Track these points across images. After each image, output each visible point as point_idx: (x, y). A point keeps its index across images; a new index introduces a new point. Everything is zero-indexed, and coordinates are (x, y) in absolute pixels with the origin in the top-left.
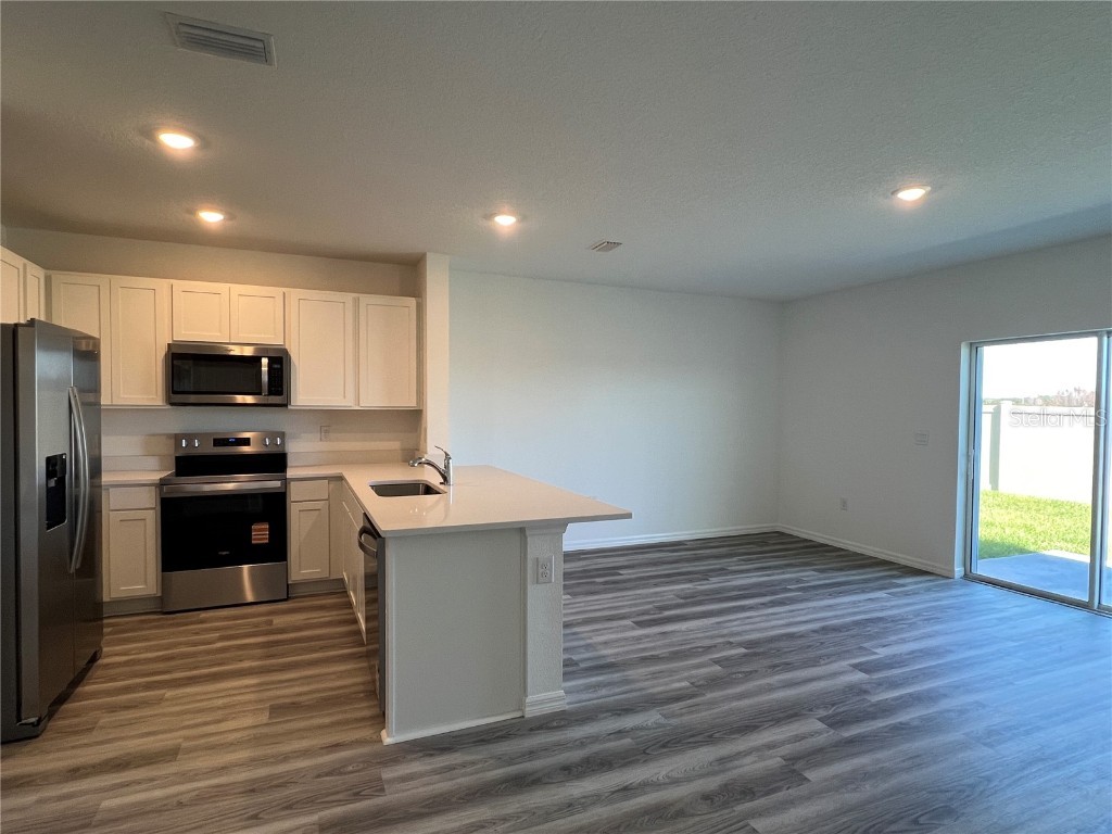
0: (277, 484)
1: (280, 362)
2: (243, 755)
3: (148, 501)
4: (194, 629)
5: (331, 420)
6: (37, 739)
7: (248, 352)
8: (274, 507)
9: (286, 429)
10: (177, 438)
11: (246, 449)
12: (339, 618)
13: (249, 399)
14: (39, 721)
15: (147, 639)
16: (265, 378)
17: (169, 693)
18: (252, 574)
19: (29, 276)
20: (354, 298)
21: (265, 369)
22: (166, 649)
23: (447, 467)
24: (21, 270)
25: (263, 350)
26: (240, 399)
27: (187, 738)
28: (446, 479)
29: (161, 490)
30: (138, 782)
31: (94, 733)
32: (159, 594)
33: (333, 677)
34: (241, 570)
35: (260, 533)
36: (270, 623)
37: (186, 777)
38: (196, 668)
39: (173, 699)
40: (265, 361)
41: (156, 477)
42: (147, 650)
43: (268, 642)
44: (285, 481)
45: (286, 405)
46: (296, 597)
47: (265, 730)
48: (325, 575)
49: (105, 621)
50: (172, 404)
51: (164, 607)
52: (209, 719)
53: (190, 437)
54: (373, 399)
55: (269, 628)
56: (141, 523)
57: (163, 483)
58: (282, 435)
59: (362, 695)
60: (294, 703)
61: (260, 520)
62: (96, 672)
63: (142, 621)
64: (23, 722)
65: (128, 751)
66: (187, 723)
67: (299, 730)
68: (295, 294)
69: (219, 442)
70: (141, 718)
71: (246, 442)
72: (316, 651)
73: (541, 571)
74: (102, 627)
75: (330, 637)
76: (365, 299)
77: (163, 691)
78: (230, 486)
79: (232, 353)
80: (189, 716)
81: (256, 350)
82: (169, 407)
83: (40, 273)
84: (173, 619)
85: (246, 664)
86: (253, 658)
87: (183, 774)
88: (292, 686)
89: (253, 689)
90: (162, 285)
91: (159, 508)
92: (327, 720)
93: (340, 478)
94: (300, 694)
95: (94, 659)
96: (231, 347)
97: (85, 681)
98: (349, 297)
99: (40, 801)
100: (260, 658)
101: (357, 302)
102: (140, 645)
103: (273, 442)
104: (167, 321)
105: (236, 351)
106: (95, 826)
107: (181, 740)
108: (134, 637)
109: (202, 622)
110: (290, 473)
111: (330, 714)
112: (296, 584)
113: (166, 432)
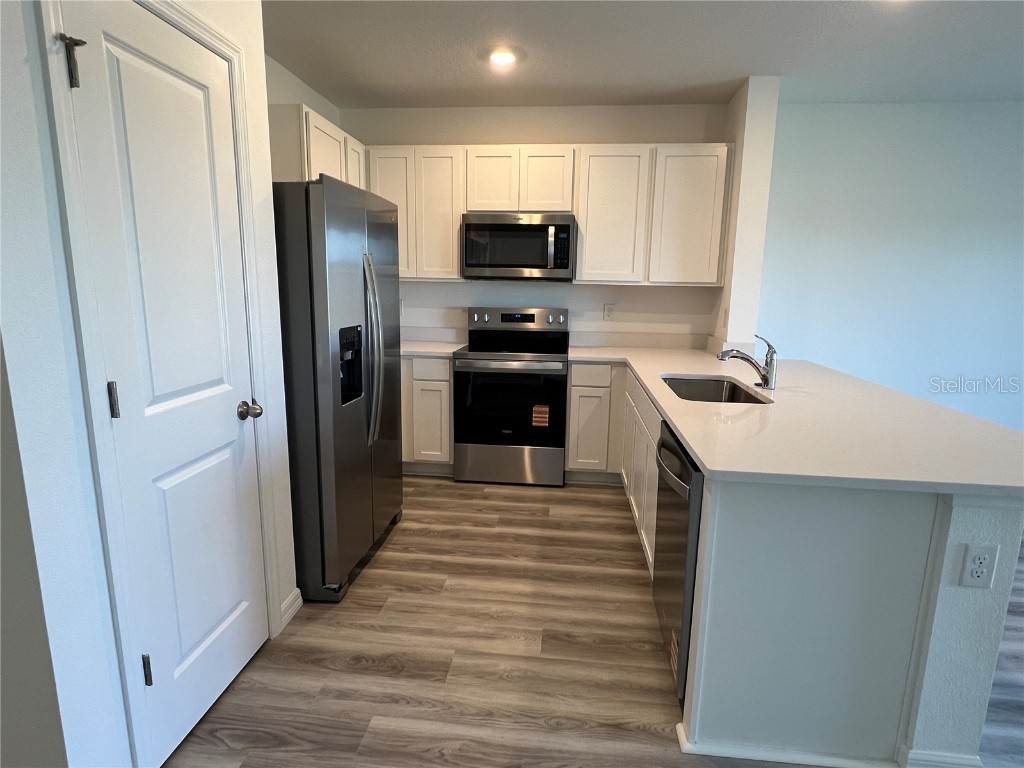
0: (558, 366)
1: (568, 229)
2: (510, 699)
3: (442, 374)
4: (477, 505)
5: (616, 297)
6: (337, 605)
7: (536, 220)
8: (554, 390)
9: (569, 306)
10: (471, 311)
11: (531, 326)
12: (615, 521)
13: (536, 273)
14: (340, 587)
15: (437, 507)
16: (551, 249)
17: (450, 581)
18: (533, 455)
19: (349, 149)
20: (652, 151)
21: (551, 239)
22: (453, 523)
23: (769, 363)
24: (343, 144)
25: (550, 217)
26: (527, 272)
27: (460, 652)
28: (766, 381)
29: (454, 364)
30: (407, 701)
31: (381, 614)
32: (452, 463)
33: (610, 606)
34: (522, 451)
35: (540, 416)
36: (546, 512)
37: (453, 713)
38: (474, 554)
39: (453, 590)
40: (552, 230)
41: (451, 349)
42: (438, 520)
43: (542, 538)
44: (567, 363)
45: (569, 280)
46: (572, 486)
47: (536, 667)
48: (603, 468)
49: (405, 479)
50: (466, 277)
51: (456, 474)
52: (482, 630)
53: (481, 311)
54: (665, 272)
55: (545, 518)
56: (438, 393)
57: (456, 356)
58: (565, 313)
59: (647, 647)
60: (568, 635)
61: (542, 403)
62: (395, 538)
63: (439, 486)
64: (328, 586)
65: (406, 650)
66: (460, 629)
67: (576, 682)
68: (586, 150)
69: (507, 317)
70: (423, 606)
71: (531, 318)
72: (592, 563)
73: (970, 566)
74: (401, 485)
75: (608, 546)
76: (664, 149)
77: (443, 577)
78: (515, 365)
79: (521, 222)
80: (465, 619)
81: (543, 218)
82: (463, 280)
83: (360, 148)
84: (463, 489)
85: (522, 562)
86: (527, 555)
87: (449, 706)
88: (565, 608)
89: (524, 600)
90: (457, 151)
91: (452, 381)
92: (605, 676)
93: (624, 364)
94: (574, 623)
95: (394, 522)
96: (521, 216)
97: (384, 545)
98: (645, 149)
99: (324, 692)
100: (534, 558)
101: (654, 154)
102: (430, 513)
103: (556, 319)
104: (462, 190)
105: (525, 220)
106: (360, 754)
107: (452, 652)
108: (430, 503)
109: (486, 497)
110: (572, 354)
111: (610, 667)
112: (572, 472)
113: (459, 305)
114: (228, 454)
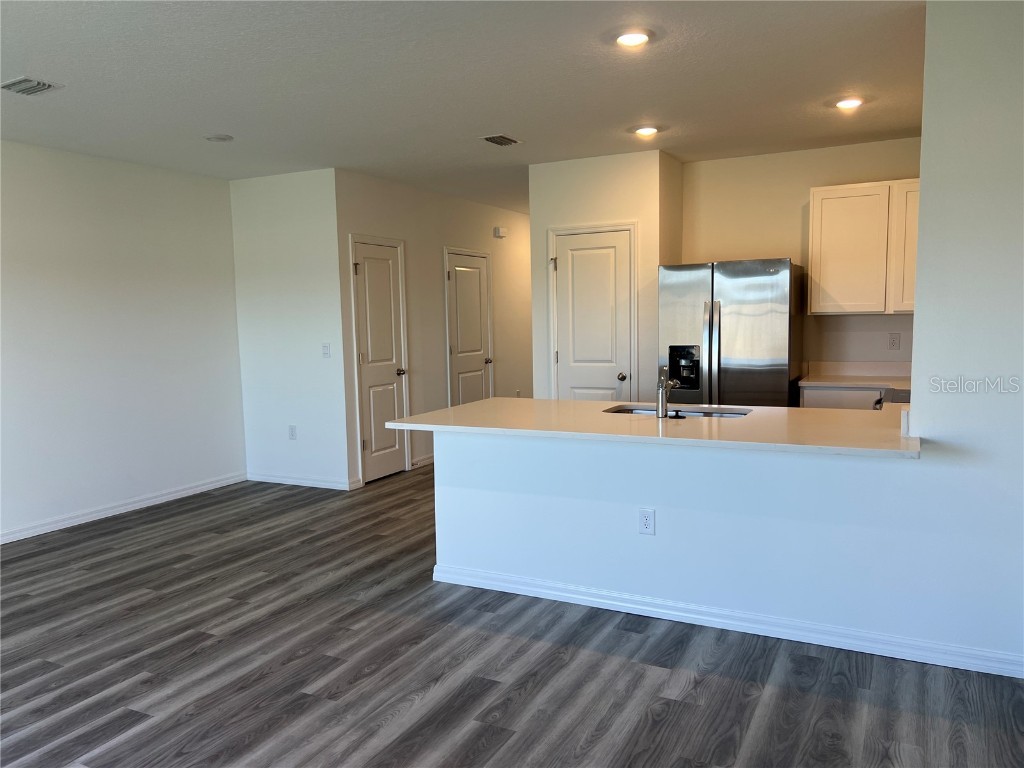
114: (610, 392)
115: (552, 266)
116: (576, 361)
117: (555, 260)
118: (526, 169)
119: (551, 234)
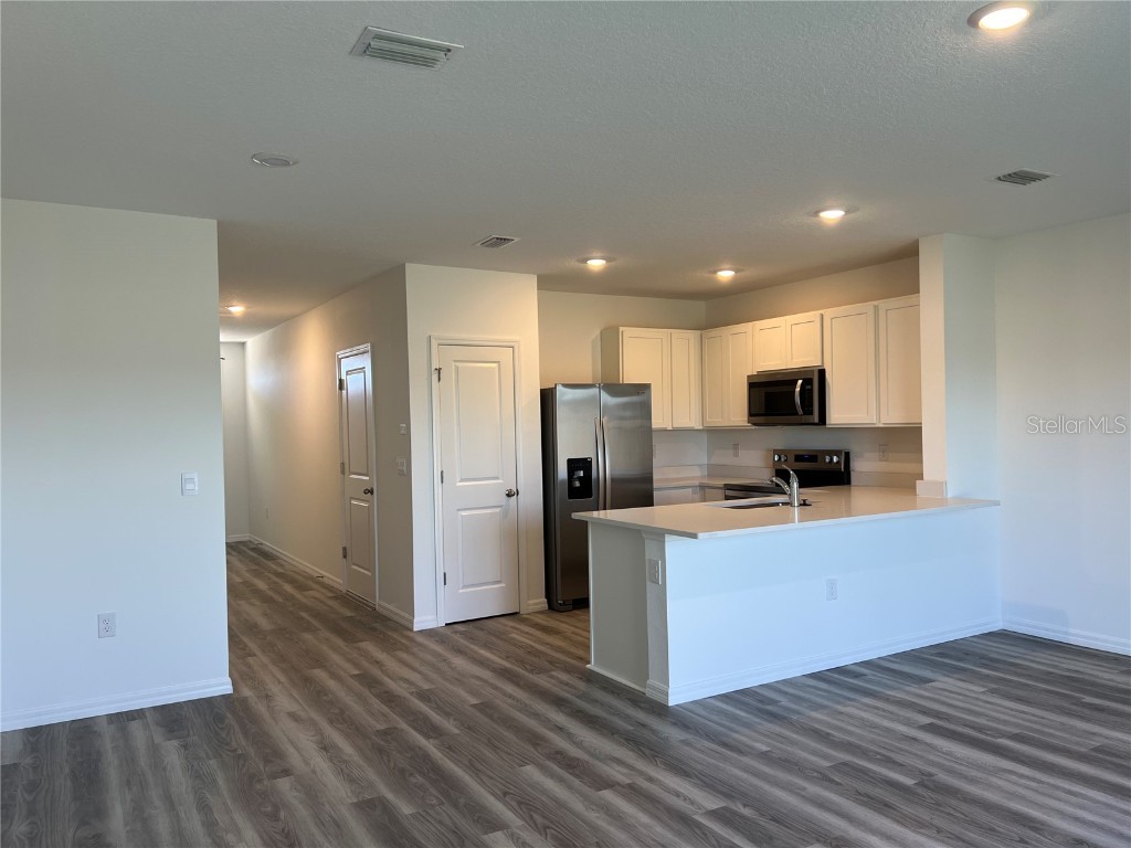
1: (811, 382)
5: (888, 439)
9: (853, 447)
16: (797, 399)
19: (674, 340)
20: (875, 307)
21: (798, 391)
40: (800, 383)
68: (828, 314)
71: (815, 459)
73: (652, 571)
90: (750, 327)
98: (870, 307)
101: (877, 310)
114: (498, 510)
115: (435, 377)
116: (462, 480)
117: (439, 370)
118: (403, 266)
119: (433, 341)
